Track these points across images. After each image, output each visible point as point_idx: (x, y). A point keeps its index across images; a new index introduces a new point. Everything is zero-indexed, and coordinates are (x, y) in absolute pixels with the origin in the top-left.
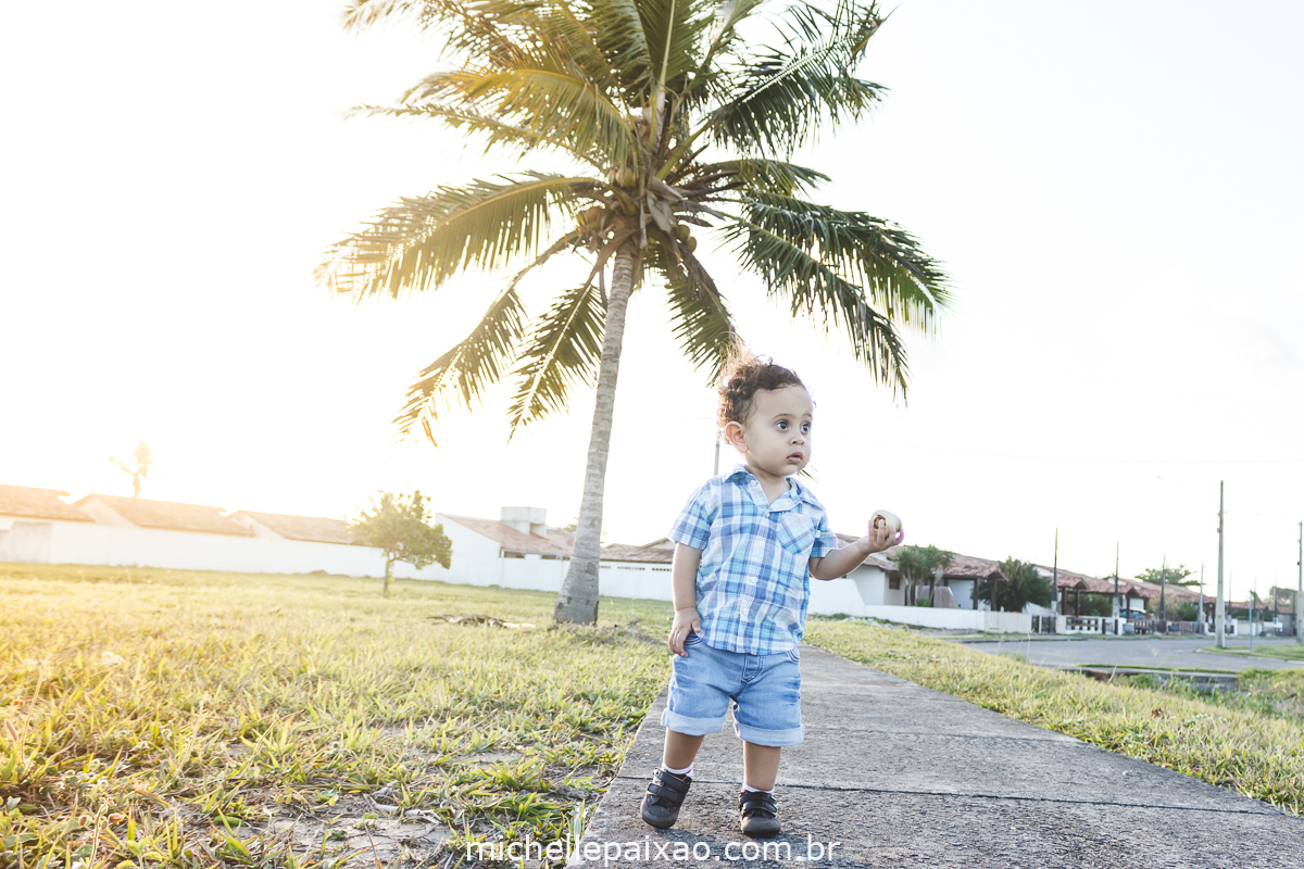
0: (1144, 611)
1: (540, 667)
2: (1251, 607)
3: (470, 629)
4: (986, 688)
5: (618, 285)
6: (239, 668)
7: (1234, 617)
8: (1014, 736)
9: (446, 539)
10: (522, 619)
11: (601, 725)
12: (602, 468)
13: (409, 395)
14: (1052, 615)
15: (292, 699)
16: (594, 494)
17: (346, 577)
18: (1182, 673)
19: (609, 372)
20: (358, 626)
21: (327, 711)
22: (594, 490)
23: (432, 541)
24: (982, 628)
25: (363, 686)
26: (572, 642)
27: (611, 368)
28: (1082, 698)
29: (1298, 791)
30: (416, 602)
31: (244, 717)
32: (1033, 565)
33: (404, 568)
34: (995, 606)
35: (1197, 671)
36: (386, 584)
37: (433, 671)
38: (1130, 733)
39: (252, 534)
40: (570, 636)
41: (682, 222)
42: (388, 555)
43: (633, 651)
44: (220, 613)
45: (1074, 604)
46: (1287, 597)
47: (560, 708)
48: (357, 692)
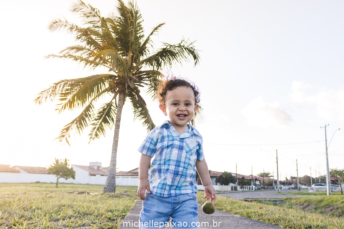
0: (259, 184)
1: (99, 204)
2: (286, 182)
3: (80, 195)
4: (218, 204)
5: (120, 102)
6: (13, 208)
7: (282, 184)
8: (224, 216)
9: (74, 171)
10: (95, 192)
11: (115, 218)
12: (116, 150)
13: (62, 131)
14: (236, 186)
15: (27, 215)
16: (114, 157)
17: (46, 183)
18: (269, 200)
19: (118, 125)
20: (48, 196)
21: (38, 218)
22: (114, 156)
23: (70, 172)
24: (218, 190)
25: (48, 211)
26: (108, 197)
27: (118, 124)
28: (242, 206)
29: (294, 225)
30: (65, 189)
31: (13, 220)
32: (231, 173)
33: (62, 180)
34: (221, 184)
35: (273, 199)
36: (57, 184)
37: (69, 206)
38: (253, 213)
39: (18, 172)
40: (108, 196)
41: (136, 86)
42: (57, 176)
43: (125, 199)
44: (8, 194)
45: (241, 183)
46: (294, 179)
47: (103, 214)
48: (47, 212)
